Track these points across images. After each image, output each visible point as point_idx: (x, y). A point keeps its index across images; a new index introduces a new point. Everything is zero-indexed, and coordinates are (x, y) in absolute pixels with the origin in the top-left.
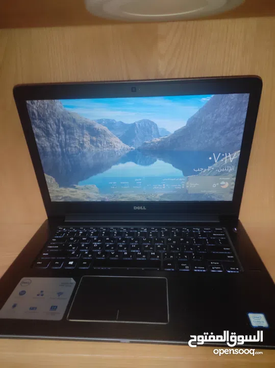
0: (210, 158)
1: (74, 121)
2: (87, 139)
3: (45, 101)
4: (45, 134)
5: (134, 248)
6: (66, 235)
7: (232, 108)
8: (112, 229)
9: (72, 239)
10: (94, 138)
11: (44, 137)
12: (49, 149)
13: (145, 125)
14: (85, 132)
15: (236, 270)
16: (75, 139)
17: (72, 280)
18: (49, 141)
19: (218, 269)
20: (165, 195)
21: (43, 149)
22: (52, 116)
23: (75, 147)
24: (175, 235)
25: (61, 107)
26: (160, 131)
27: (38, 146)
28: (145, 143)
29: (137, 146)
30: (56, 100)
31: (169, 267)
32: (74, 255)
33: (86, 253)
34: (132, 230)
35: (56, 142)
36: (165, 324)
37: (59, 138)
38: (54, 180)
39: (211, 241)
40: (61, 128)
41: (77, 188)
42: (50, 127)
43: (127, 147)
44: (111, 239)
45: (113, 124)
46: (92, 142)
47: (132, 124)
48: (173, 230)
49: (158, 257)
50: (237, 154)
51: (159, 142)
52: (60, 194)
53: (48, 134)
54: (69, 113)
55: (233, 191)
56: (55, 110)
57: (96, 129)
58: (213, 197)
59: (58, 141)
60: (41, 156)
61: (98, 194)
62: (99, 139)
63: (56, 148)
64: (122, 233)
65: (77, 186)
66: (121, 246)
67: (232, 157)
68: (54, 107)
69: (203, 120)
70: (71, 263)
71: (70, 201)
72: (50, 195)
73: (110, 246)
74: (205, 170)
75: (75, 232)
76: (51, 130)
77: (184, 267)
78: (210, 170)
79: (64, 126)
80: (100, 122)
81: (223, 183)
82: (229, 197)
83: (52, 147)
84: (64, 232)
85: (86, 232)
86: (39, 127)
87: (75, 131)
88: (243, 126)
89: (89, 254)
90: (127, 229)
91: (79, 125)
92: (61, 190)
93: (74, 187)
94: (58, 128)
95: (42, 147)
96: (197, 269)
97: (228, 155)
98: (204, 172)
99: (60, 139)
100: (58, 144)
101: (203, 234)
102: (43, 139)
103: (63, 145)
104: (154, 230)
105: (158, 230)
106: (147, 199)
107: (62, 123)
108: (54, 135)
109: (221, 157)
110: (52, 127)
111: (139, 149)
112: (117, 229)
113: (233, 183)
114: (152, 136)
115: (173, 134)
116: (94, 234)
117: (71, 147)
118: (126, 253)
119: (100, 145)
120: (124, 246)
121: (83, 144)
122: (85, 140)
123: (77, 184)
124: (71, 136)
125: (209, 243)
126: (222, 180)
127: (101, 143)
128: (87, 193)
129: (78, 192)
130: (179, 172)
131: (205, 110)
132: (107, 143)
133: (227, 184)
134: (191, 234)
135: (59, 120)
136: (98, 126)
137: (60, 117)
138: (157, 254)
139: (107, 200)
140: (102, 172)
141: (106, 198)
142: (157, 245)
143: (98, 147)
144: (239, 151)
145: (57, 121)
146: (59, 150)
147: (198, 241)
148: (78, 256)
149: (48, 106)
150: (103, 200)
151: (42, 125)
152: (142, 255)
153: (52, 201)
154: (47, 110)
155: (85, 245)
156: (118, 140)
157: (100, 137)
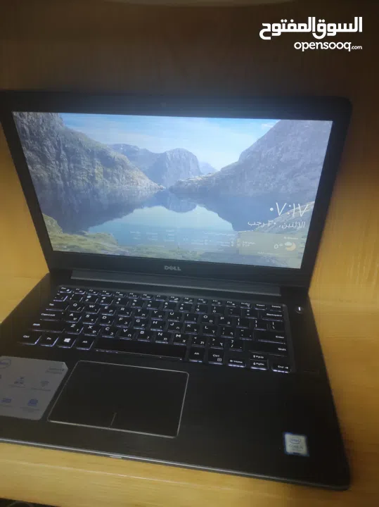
0: (272, 209)
1: (80, 144)
2: (98, 170)
3: (38, 114)
4: (40, 159)
5: (154, 326)
6: (68, 298)
7: (305, 141)
8: (131, 296)
9: (75, 305)
10: (109, 170)
11: (40, 164)
12: (47, 181)
13: (180, 157)
14: (97, 161)
15: (284, 369)
16: (82, 169)
17: (64, 366)
18: (47, 170)
19: (261, 366)
20: (208, 254)
21: (39, 180)
22: (49, 135)
23: (83, 180)
24: (214, 311)
25: (61, 124)
26: (201, 166)
27: (32, 176)
28: (181, 183)
29: (169, 186)
30: (53, 114)
31: (196, 357)
32: (74, 330)
33: (90, 327)
34: (158, 298)
35: (56, 171)
36: (172, 437)
37: (60, 166)
38: (55, 222)
39: (261, 324)
40: (63, 152)
41: (87, 236)
42: (46, 150)
43: (154, 185)
44: (127, 309)
45: (135, 152)
46: (106, 175)
47: (161, 154)
48: (214, 303)
49: (184, 341)
50: (310, 206)
51: (199, 182)
52: (65, 242)
53: (45, 161)
54: (72, 133)
55: (302, 256)
56: (53, 128)
57: (110, 157)
58: (273, 261)
59: (59, 171)
60: (37, 189)
61: (115, 246)
62: (115, 171)
63: (56, 180)
64: (144, 301)
65: (87, 234)
66: (138, 321)
67: (303, 209)
68: (52, 123)
69: (263, 155)
70: (67, 340)
71: (79, 252)
72: (52, 242)
73: (125, 320)
74: (264, 224)
75: (82, 296)
76: (49, 155)
77: (215, 360)
78: (270, 226)
79: (65, 150)
80: (116, 147)
81: (288, 244)
82: (296, 264)
83: (51, 178)
84: (67, 294)
85: (97, 297)
86: (32, 150)
87: (82, 158)
88: (321, 167)
89: (93, 329)
90: (152, 296)
91: (88, 151)
92: (66, 237)
93: (83, 234)
94: (58, 154)
95: (37, 177)
96: (233, 363)
97: (297, 206)
98: (262, 226)
99: (62, 168)
100: (59, 175)
101: (253, 313)
102: (38, 166)
103: (66, 176)
104: (188, 301)
105: (193, 302)
106: (183, 257)
107: (64, 145)
108: (54, 163)
109: (287, 209)
110: (51, 152)
111: (171, 189)
112: (138, 295)
113: (303, 246)
114: (190, 172)
115: (219, 173)
116: (106, 301)
117: (77, 180)
118: (142, 332)
119: (117, 180)
120: (142, 321)
121: (94, 177)
122: (96, 171)
123: (87, 231)
124: (76, 165)
125: (258, 327)
126: (288, 240)
127: (118, 177)
128: (101, 243)
129: (89, 240)
130: (228, 226)
131: (265, 141)
132: (126, 178)
133: (294, 247)
134: (237, 311)
135: (59, 142)
136: (113, 154)
137: (61, 138)
138: (184, 337)
139: (128, 255)
140: (120, 217)
141: (127, 251)
142: (187, 324)
143: (115, 182)
144: (314, 202)
145: (56, 143)
146: (61, 183)
147: (244, 322)
148: (79, 331)
149: (43, 121)
150: (122, 254)
151: (35, 147)
152: (163, 336)
153: (54, 249)
154: (41, 126)
155: (91, 315)
156: (142, 175)
157: (117, 169)
